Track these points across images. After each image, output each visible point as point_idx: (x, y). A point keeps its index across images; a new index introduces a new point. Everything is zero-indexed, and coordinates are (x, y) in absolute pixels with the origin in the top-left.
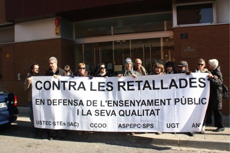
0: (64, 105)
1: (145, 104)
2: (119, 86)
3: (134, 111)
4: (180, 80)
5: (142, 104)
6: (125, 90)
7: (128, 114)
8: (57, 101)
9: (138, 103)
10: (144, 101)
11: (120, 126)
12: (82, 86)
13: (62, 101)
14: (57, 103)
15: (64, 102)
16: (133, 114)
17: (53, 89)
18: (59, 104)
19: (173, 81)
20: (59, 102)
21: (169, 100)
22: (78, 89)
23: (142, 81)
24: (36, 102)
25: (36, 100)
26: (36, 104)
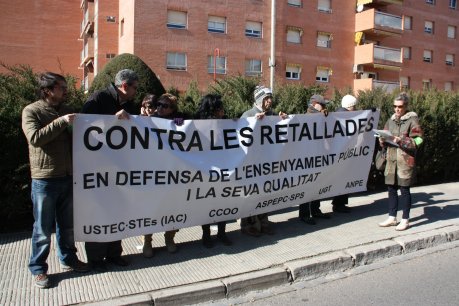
0: (157, 183)
1: (302, 166)
2: (263, 135)
3: (285, 179)
4: (347, 122)
5: (298, 166)
6: (271, 142)
7: (276, 187)
8: (141, 175)
9: (292, 165)
10: (299, 160)
13: (153, 175)
14: (141, 180)
15: (157, 177)
16: (284, 186)
17: (133, 146)
18: (145, 183)
19: (338, 123)
20: (145, 178)
21: (333, 155)
22: (188, 149)
23: (298, 125)
24: (86, 181)
25: (85, 176)
26: (86, 187)
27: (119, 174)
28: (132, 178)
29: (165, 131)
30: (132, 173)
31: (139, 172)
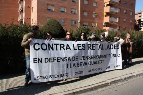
0: (57, 61)
8: (53, 59)
11: (89, 71)
12: (68, 47)
13: (56, 59)
14: (53, 61)
15: (57, 60)
17: (49, 50)
18: (54, 62)
20: (54, 60)
22: (66, 50)
24: (34, 61)
25: (34, 59)
26: (34, 63)
27: (45, 58)
28: (50, 60)
29: (58, 44)
30: (50, 58)
31: (52, 58)
